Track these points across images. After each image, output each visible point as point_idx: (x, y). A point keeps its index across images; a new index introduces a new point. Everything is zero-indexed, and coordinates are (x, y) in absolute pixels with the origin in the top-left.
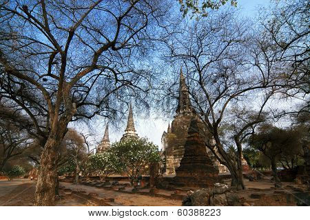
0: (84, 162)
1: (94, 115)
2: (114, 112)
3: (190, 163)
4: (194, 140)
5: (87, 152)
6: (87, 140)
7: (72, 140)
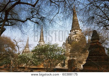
0: (15, 58)
1: (26, 21)
2: (42, 19)
3: (96, 60)
4: (97, 45)
5: (18, 52)
6: (18, 44)
7: (8, 45)
